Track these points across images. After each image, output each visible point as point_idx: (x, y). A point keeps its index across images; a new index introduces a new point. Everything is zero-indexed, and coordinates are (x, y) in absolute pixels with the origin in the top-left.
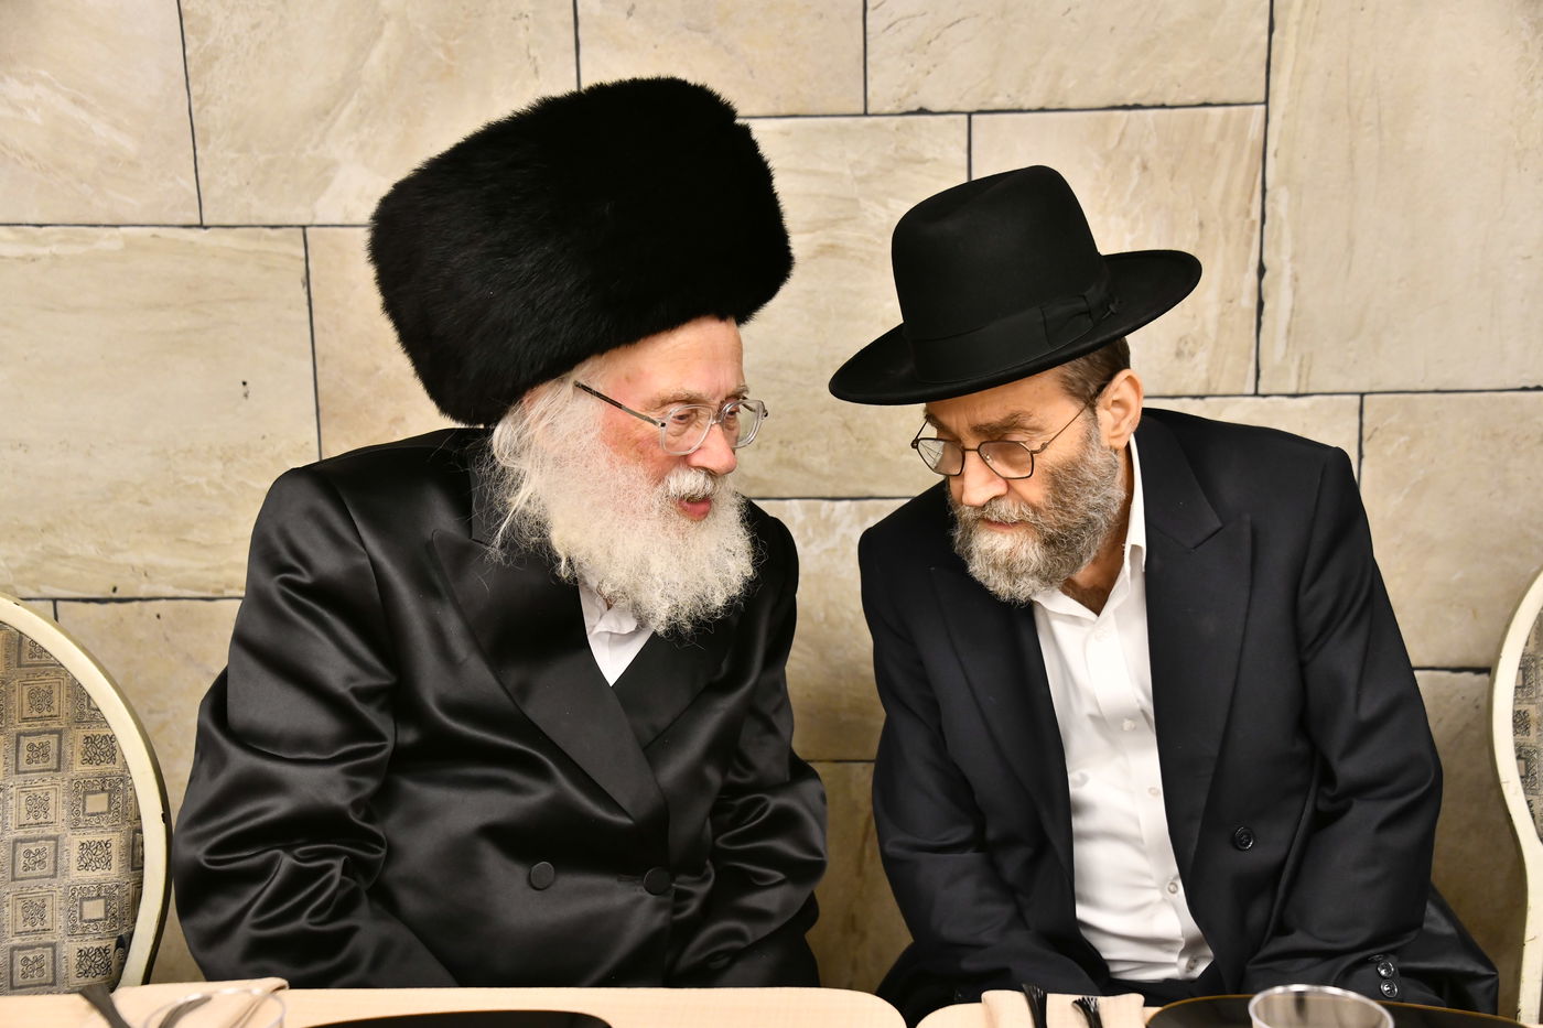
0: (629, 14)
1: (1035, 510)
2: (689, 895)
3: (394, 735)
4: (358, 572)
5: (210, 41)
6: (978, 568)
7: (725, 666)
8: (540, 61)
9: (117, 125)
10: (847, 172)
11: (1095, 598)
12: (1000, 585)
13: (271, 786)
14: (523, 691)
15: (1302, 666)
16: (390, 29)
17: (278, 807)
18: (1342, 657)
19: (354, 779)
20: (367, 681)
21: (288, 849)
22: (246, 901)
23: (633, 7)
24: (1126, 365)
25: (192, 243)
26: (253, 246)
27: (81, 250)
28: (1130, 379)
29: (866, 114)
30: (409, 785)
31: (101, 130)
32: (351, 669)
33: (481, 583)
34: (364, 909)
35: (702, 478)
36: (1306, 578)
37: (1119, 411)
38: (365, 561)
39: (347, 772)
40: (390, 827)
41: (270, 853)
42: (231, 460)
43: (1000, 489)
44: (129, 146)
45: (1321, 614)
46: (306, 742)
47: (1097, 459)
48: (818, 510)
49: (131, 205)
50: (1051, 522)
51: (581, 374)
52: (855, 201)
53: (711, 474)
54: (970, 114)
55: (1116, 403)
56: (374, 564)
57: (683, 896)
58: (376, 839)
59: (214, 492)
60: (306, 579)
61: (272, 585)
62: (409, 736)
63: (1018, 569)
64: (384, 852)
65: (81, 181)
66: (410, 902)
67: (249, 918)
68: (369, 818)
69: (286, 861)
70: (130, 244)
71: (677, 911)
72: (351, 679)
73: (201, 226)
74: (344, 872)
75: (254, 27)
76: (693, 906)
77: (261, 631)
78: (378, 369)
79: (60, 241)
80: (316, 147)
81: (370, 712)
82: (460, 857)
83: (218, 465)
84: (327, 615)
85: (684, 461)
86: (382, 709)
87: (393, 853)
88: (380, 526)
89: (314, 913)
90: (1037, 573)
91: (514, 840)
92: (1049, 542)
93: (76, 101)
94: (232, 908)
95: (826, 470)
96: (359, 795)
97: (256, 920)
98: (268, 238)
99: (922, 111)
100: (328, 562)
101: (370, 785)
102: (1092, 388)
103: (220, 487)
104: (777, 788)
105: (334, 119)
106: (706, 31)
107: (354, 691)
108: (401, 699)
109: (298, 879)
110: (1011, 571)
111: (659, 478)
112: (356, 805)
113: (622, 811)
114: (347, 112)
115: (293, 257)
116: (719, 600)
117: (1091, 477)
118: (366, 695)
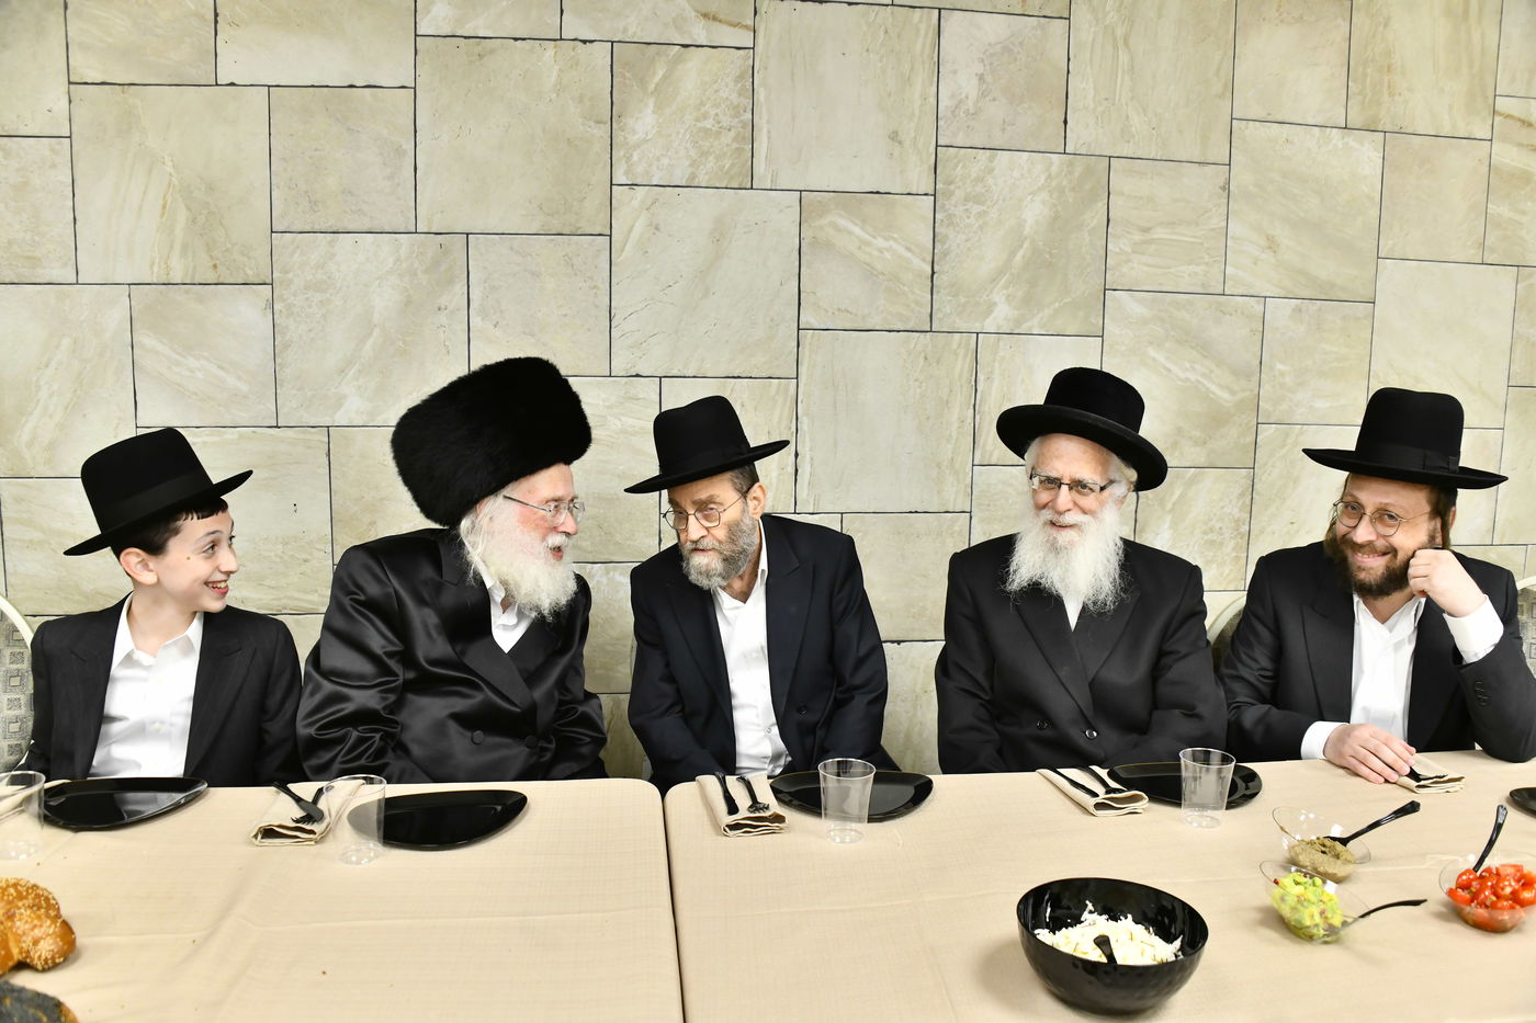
0: (495, 326)
1: (720, 542)
2: (546, 749)
3: (403, 675)
4: (388, 595)
5: (287, 338)
6: (693, 577)
7: (559, 644)
8: (450, 348)
9: (239, 378)
10: (601, 403)
11: (744, 596)
12: (704, 583)
13: (344, 698)
14: (463, 653)
15: (832, 632)
16: (376, 332)
17: (349, 708)
18: (850, 627)
19: (384, 695)
20: (391, 648)
21: (355, 728)
22: (335, 752)
23: (497, 323)
24: (758, 481)
25: (272, 435)
26: (302, 436)
27: (217, 439)
28: (760, 486)
29: (610, 376)
30: (410, 696)
31: (231, 381)
32: (383, 642)
33: (449, 598)
34: (390, 754)
35: (564, 537)
36: (836, 589)
37: (756, 502)
38: (391, 590)
39: (381, 692)
40: (402, 717)
41: (344, 730)
42: (287, 543)
43: (705, 533)
44: (244, 388)
45: (841, 608)
46: (361, 677)
47: (747, 521)
48: (585, 568)
49: (243, 417)
50: (727, 549)
51: (507, 491)
52: (604, 416)
53: (568, 534)
54: (660, 378)
55: (755, 498)
56: (396, 592)
57: (544, 750)
58: (397, 722)
59: (278, 560)
60: (362, 598)
61: (346, 601)
62: (411, 675)
63: (712, 573)
64: (399, 729)
65: (219, 405)
66: (416, 750)
67: (339, 759)
68: (392, 713)
69: (355, 734)
70: (241, 436)
71: (541, 757)
72: (383, 647)
73: (277, 427)
74: (381, 739)
75: (310, 330)
76: (548, 756)
77: (340, 623)
78: (363, 497)
79: (207, 435)
80: (336, 388)
81: (392, 663)
82: (439, 728)
83: (280, 546)
84: (372, 616)
85: (555, 529)
86: (398, 662)
87: (404, 728)
88: (399, 573)
89: (368, 757)
90: (720, 575)
91: (465, 720)
92: (725, 560)
93: (220, 367)
94: (327, 756)
95: (590, 549)
96: (387, 702)
97: (344, 759)
98: (311, 433)
99: (637, 376)
100: (373, 590)
101: (392, 698)
102: (745, 489)
103: (281, 557)
104: (581, 703)
105: (346, 375)
106: (533, 335)
107: (385, 653)
108: (407, 657)
109: (361, 741)
110: (708, 576)
111: (544, 539)
112: (384, 708)
113: (516, 705)
114: (353, 371)
115: (322, 442)
116: (563, 601)
117: (745, 528)
118: (390, 655)
